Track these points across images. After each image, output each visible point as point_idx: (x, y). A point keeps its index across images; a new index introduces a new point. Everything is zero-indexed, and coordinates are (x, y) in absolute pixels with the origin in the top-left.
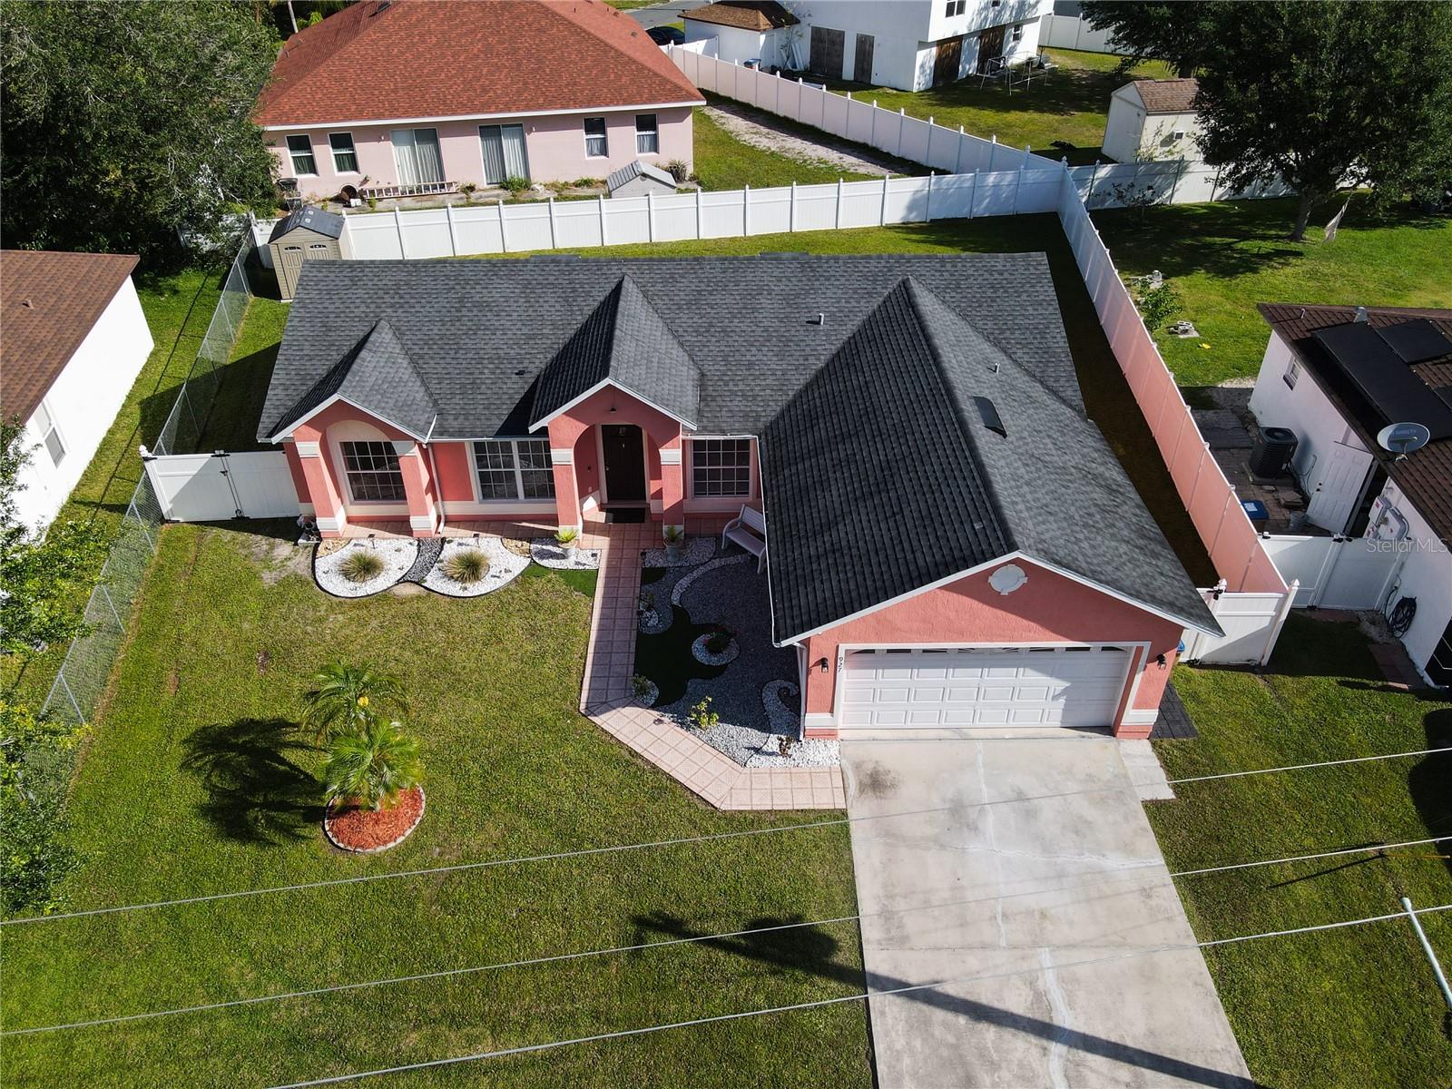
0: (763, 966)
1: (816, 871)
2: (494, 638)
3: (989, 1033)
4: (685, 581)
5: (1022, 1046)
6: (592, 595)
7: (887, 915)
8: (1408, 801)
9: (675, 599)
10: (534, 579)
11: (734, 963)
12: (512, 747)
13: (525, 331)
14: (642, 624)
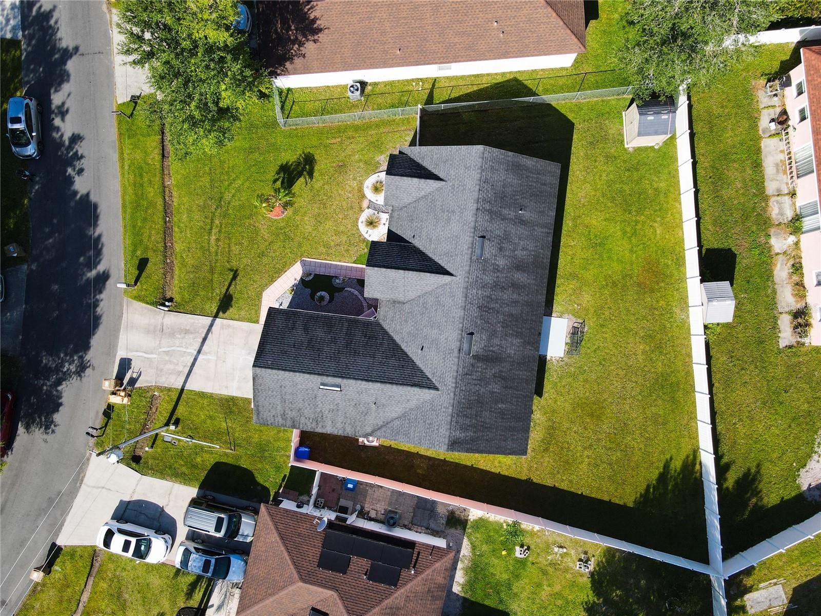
0: (222, 296)
1: (243, 313)
2: (337, 233)
3: (200, 340)
4: (356, 293)
5: (197, 346)
6: (354, 262)
7: (229, 326)
8: (245, 466)
9: (349, 289)
10: (365, 244)
11: (224, 290)
12: (292, 239)
13: (434, 238)
14: (336, 277)
